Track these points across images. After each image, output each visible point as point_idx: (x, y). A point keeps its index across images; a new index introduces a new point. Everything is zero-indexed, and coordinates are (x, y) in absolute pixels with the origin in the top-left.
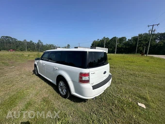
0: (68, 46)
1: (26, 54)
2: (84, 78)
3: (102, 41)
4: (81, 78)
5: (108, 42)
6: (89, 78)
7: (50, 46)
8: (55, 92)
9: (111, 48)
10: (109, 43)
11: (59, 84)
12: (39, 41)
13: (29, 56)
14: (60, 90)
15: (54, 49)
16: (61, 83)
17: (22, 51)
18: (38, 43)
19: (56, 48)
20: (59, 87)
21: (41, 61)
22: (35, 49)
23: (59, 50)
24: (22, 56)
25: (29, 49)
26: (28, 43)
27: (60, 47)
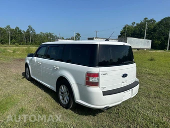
0: (78, 37)
1: (10, 48)
2: (92, 80)
3: (141, 26)
4: (88, 79)
5: (152, 27)
6: (99, 80)
7: (47, 35)
8: (53, 101)
9: (159, 38)
10: (154, 30)
11: (60, 90)
12: (30, 27)
13: (14, 52)
14: (61, 97)
15: (54, 40)
16: (63, 88)
17: (3, 44)
18: (28, 31)
19: (57, 39)
20: (60, 93)
21: (35, 59)
22: (22, 41)
23: (61, 42)
24: (4, 51)
25: (14, 40)
26: (12, 30)
27: (63, 39)
